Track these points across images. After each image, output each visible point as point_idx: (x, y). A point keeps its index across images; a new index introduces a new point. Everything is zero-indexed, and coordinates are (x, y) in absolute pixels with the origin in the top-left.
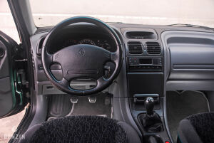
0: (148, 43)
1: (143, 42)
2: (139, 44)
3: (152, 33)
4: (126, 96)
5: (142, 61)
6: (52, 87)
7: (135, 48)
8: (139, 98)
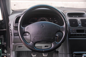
0: (81, 20)
1: (79, 19)
2: (76, 21)
3: (84, 14)
4: (68, 53)
5: (78, 31)
6: (21, 47)
7: (74, 23)
8: (76, 54)
